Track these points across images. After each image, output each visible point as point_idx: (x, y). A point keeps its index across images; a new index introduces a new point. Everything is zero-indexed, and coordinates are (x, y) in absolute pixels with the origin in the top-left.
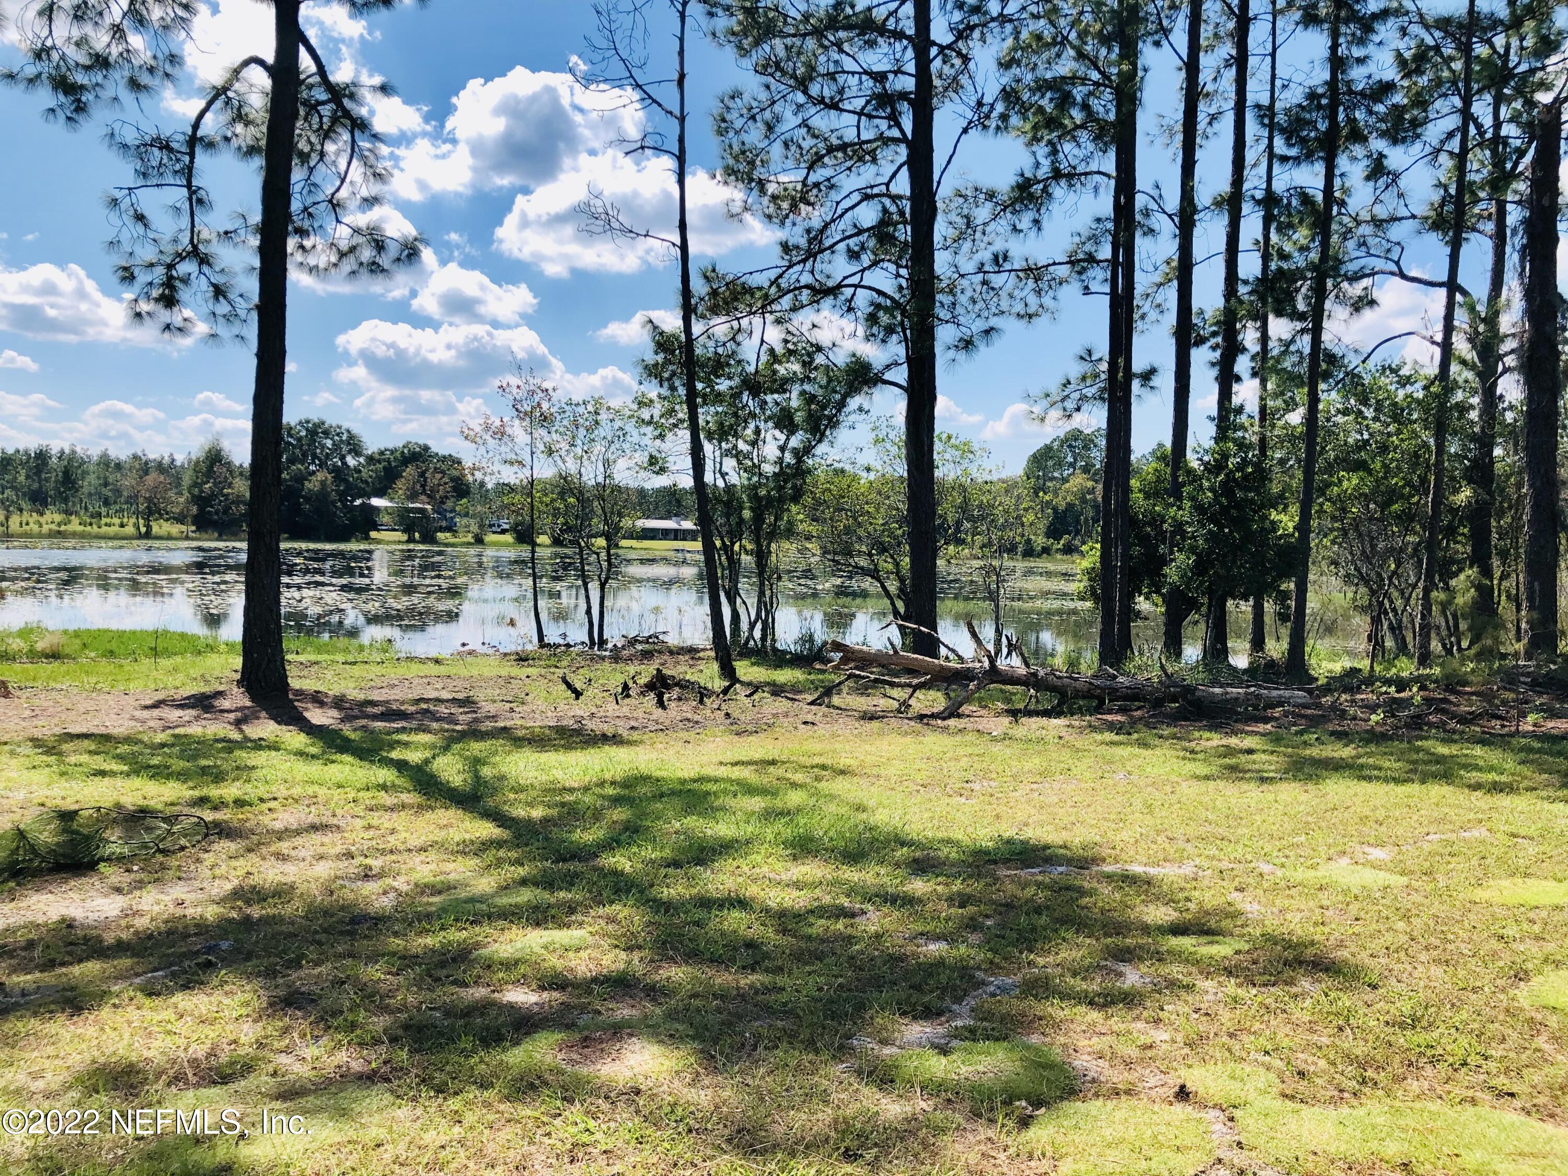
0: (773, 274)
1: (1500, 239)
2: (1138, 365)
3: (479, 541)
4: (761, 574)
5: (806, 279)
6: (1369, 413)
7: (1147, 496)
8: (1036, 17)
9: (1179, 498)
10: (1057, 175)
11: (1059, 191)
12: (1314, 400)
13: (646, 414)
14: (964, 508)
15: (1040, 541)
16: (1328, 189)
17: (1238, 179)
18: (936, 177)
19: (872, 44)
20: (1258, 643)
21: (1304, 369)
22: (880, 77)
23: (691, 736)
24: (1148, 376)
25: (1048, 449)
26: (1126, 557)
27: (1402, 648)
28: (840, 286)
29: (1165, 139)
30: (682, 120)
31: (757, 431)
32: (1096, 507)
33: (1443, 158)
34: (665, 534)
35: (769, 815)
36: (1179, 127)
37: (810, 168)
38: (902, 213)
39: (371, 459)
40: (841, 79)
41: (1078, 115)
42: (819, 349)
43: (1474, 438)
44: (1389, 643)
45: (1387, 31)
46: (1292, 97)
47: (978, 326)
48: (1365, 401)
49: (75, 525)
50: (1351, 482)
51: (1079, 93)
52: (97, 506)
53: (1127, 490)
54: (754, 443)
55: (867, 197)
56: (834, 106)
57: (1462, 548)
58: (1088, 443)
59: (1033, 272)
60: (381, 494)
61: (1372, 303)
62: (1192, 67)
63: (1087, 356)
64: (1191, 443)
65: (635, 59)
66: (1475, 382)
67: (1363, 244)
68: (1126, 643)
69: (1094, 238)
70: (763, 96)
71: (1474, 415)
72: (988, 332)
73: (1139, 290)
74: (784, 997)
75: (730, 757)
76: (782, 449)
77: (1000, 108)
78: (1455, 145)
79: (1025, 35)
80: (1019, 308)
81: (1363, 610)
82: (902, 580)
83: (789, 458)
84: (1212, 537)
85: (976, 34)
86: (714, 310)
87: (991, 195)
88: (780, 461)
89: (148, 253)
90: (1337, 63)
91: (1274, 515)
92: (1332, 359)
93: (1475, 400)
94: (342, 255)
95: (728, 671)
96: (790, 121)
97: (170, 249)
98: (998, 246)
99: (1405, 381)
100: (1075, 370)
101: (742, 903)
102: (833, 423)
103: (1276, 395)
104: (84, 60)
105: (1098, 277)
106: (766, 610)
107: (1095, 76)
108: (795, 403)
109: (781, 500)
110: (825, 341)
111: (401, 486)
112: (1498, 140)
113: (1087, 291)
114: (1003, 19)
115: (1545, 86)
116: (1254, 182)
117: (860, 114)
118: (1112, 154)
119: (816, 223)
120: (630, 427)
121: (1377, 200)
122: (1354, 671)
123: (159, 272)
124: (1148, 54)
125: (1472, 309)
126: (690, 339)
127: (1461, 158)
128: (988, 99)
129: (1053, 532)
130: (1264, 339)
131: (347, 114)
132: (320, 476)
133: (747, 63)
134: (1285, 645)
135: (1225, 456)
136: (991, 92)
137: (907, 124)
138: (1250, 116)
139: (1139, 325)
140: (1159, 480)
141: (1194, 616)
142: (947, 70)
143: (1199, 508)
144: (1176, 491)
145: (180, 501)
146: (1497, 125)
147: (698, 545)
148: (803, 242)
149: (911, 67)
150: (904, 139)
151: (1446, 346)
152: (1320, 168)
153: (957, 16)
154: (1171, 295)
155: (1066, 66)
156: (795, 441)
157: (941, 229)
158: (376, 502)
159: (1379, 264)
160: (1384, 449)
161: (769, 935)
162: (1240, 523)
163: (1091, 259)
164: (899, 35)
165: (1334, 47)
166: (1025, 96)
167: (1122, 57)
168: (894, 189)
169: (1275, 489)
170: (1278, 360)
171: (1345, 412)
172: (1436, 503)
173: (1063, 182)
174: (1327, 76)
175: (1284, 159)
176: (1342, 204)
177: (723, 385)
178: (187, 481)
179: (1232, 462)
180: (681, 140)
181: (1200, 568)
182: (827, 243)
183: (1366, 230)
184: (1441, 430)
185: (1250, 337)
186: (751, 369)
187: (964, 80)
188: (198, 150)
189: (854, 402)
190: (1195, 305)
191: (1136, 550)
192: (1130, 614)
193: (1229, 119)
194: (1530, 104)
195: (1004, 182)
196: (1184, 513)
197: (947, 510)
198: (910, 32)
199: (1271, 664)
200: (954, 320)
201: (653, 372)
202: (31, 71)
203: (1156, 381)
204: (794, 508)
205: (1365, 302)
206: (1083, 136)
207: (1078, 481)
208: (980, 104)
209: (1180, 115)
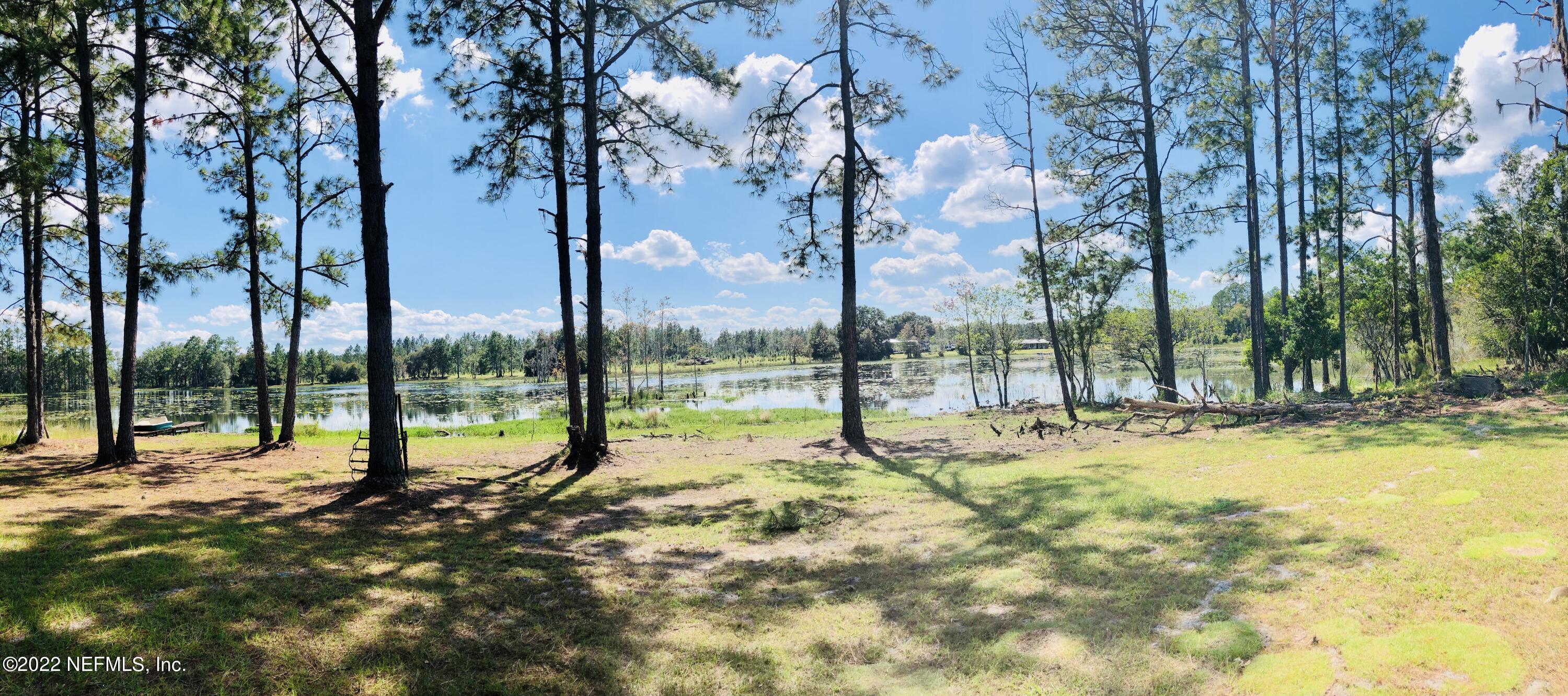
0: (1080, 220)
1: (1411, 195)
2: (1263, 254)
3: (941, 355)
4: (1085, 364)
5: (1097, 220)
6: (1365, 272)
7: (1272, 313)
8: (1204, 93)
9: (1287, 314)
10: (1219, 167)
11: (1220, 174)
12: (1341, 267)
13: (1021, 291)
14: (1186, 326)
15: (1221, 336)
16: (1340, 174)
17: (1301, 169)
18: (1159, 169)
19: (1121, 108)
20: (1326, 380)
21: (1336, 254)
22: (1128, 123)
23: (1058, 453)
24: (1268, 259)
25: (1222, 292)
26: (1264, 343)
27: (1389, 377)
28: (1114, 223)
29: (1267, 149)
30: (1032, 151)
31: (1078, 295)
32: (1247, 319)
33: (1386, 161)
34: (1032, 346)
35: (1104, 495)
36: (1274, 144)
37: (1095, 168)
38: (1143, 187)
39: (888, 321)
40: (1108, 125)
41: (1227, 140)
42: (1106, 253)
43: (1408, 281)
44: (1383, 375)
45: (1358, 107)
46: (1321, 134)
47: (1186, 239)
48: (1363, 267)
49: (766, 361)
50: (1360, 303)
51: (1227, 128)
52: (774, 352)
53: (1262, 311)
54: (1077, 301)
55: (1125, 180)
56: (1106, 138)
57: (1408, 330)
58: (1241, 289)
59: (1210, 212)
60: (894, 336)
61: (1362, 223)
62: (1277, 118)
63: (1239, 251)
64: (1290, 288)
65: (1005, 126)
66: (1407, 257)
67: (1356, 198)
68: (1267, 384)
69: (1238, 196)
70: (1071, 136)
71: (1407, 271)
72: (1190, 242)
73: (1260, 218)
74: (1121, 604)
75: (1079, 463)
76: (1091, 302)
77: (1188, 135)
78: (1390, 156)
79: (1198, 102)
80: (1205, 228)
81: (1370, 360)
82: (1156, 362)
83: (1095, 307)
84: (1302, 332)
85: (1174, 101)
86: (1052, 239)
87: (1186, 177)
88: (1091, 309)
89: (794, 245)
90: (1339, 120)
91: (1329, 320)
92: (1348, 249)
93: (1408, 265)
94: (874, 235)
95: (1072, 416)
96: (1084, 146)
97: (802, 242)
98: (1192, 200)
99: (1378, 257)
100: (1234, 258)
101: (1095, 549)
102: (1116, 288)
103: (1325, 265)
104: (765, 170)
105: (1242, 215)
106: (1088, 380)
107: (1234, 121)
108: (1096, 280)
109: (1092, 328)
110: (1109, 250)
111: (903, 332)
112: (1407, 154)
113: (1237, 221)
114: (1187, 94)
115: (1423, 132)
116: (1308, 168)
117: (1119, 141)
118: (1244, 158)
119: (1100, 194)
120: (1014, 298)
121: (1361, 179)
122: (1369, 390)
123: (799, 252)
124: (1257, 111)
125: (1403, 226)
126: (1042, 254)
127: (1393, 161)
128: (1182, 131)
129: (1228, 332)
130: (1318, 239)
131: (875, 172)
132: (867, 331)
133: (1061, 120)
134: (1338, 379)
135: (1306, 294)
136: (1184, 128)
137: (1143, 144)
138: (1304, 140)
139: (1261, 235)
140: (1276, 306)
141: (1297, 369)
142: (1160, 118)
143: (1296, 319)
144: (1285, 311)
145: (806, 348)
146: (1406, 148)
147: (1051, 350)
148: (1094, 203)
149: (1142, 118)
150: (1141, 152)
151: (1394, 242)
152: (1336, 164)
153: (1164, 93)
154: (1275, 221)
155: (1220, 116)
156: (1098, 298)
157: (1164, 194)
158: (892, 341)
159: (1363, 206)
160: (1372, 288)
161: (1109, 566)
162: (1314, 325)
163: (1238, 206)
164: (1135, 103)
165: (1338, 112)
166: (1201, 130)
167: (1246, 113)
168: (1138, 175)
169: (1328, 309)
170: (1325, 249)
171: (1355, 272)
172: (1396, 312)
173: (1222, 170)
174: (1335, 125)
175: (1321, 160)
176: (1346, 180)
177: (1059, 275)
178: (809, 337)
179: (1309, 297)
180: (1032, 161)
181: (1299, 346)
182: (1106, 203)
183: (1357, 192)
184: (1395, 279)
185: (1312, 239)
186: (1073, 266)
187: (1168, 122)
188: (815, 199)
189: (1125, 278)
190: (1287, 224)
191: (1268, 340)
192: (1268, 370)
193: (1295, 141)
194: (1418, 138)
195: (1193, 171)
196: (1290, 322)
197: (1176, 326)
198: (1141, 101)
199: (1333, 389)
200: (1173, 237)
201: (1024, 271)
202: (745, 179)
203: (1272, 261)
204: (1099, 331)
205: (1359, 223)
206: (1230, 148)
207: (1238, 308)
208: (1178, 134)
209: (1273, 139)
